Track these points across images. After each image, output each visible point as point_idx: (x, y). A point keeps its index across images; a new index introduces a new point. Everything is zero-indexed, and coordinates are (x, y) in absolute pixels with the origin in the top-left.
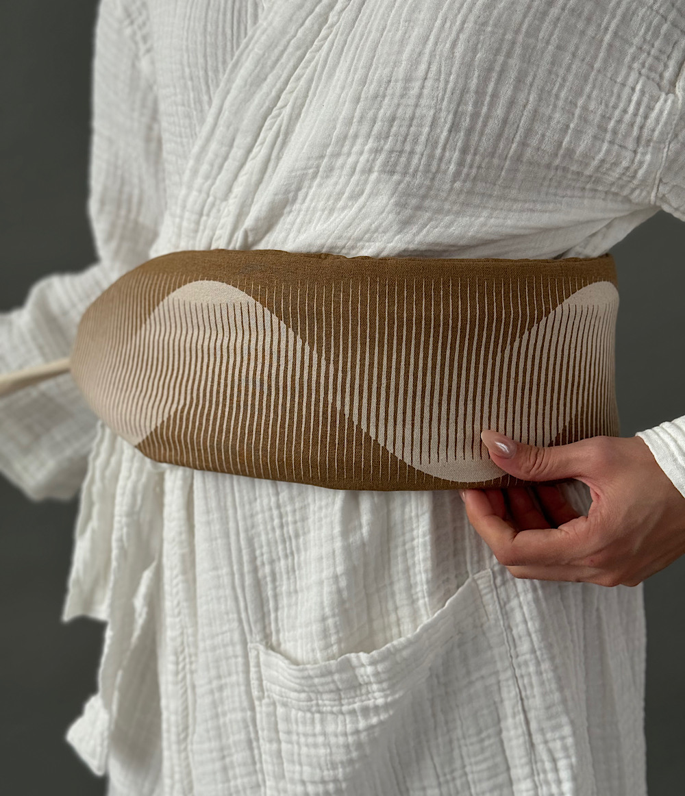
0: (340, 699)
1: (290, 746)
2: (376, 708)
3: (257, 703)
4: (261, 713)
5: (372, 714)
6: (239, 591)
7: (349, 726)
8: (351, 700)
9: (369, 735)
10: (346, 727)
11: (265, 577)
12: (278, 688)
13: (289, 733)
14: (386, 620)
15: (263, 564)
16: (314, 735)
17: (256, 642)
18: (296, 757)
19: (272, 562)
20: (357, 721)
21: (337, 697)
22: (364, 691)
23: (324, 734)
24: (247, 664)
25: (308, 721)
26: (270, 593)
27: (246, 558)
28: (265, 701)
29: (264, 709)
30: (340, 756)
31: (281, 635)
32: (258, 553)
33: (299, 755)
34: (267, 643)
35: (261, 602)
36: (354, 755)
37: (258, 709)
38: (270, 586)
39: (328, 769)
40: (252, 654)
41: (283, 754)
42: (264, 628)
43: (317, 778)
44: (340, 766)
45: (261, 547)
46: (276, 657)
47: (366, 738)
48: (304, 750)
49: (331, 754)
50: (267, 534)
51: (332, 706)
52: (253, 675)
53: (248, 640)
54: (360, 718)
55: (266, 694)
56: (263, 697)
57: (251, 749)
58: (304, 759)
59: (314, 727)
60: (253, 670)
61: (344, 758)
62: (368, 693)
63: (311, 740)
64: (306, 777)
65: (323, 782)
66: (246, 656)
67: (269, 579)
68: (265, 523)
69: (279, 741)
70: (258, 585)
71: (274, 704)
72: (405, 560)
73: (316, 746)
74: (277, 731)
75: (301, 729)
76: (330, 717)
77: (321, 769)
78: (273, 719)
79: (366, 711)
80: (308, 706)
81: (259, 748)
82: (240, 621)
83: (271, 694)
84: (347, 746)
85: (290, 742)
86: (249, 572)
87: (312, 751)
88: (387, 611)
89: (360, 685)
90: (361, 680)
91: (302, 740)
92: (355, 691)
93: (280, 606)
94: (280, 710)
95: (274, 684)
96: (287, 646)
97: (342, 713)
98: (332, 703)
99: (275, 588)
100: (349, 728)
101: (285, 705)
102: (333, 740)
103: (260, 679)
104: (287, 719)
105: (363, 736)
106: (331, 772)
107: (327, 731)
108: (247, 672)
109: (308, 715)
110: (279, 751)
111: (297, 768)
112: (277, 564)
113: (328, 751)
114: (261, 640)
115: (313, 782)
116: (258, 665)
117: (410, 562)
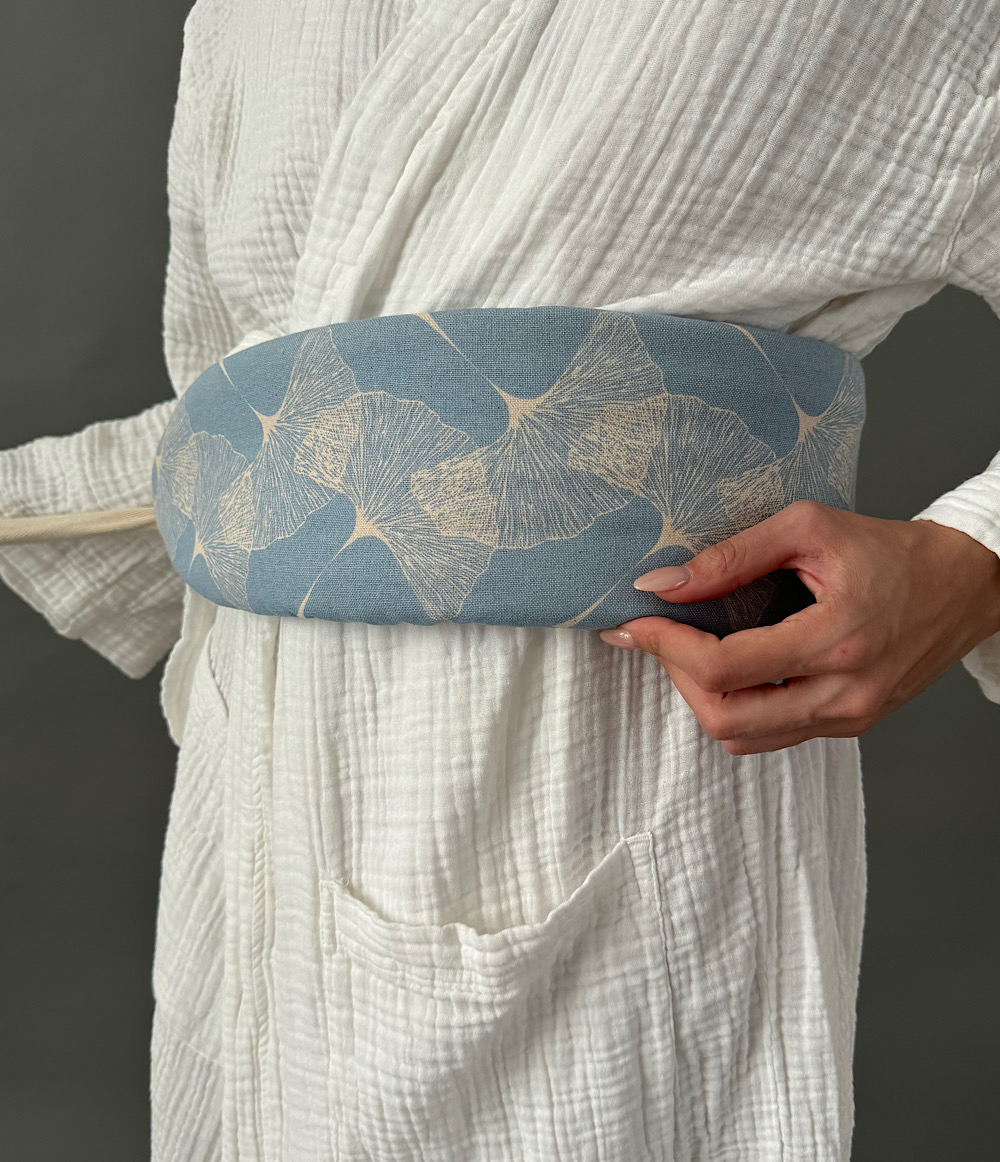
0: (433, 979)
1: (364, 1018)
2: (477, 1005)
3: (325, 957)
4: (329, 969)
5: (471, 1009)
6: (313, 810)
7: (439, 1016)
8: (447, 984)
9: (464, 1035)
10: (436, 1017)
11: (349, 796)
12: (355, 944)
13: (364, 1001)
14: (502, 888)
15: (348, 778)
16: (394, 1015)
17: (330, 879)
18: (370, 1033)
19: (360, 778)
20: (452, 1013)
21: (429, 976)
22: (465, 977)
23: (407, 1018)
24: (316, 904)
25: (389, 996)
26: (354, 817)
27: (324, 768)
28: (337, 956)
29: (334, 966)
30: (422, 1051)
31: (363, 875)
32: (342, 763)
33: (374, 1032)
34: (345, 882)
35: (341, 827)
36: (441, 1055)
37: (326, 964)
38: (354, 808)
39: (405, 1063)
40: (324, 894)
41: (355, 1026)
42: (343, 861)
43: (391, 1070)
44: (420, 1064)
45: (347, 756)
46: (355, 904)
47: (460, 1039)
48: (381, 1029)
49: (412, 1045)
50: (357, 740)
51: (421, 985)
52: (323, 920)
53: (320, 875)
54: (455, 1009)
55: (338, 946)
56: (335, 951)
57: (314, 1008)
58: (378, 1039)
59: (396, 1006)
60: (323, 914)
61: (428, 1056)
62: (470, 982)
63: (389, 1019)
64: (377, 1062)
65: (397, 1076)
66: (316, 894)
67: (354, 798)
68: (355, 724)
69: (351, 1008)
70: (339, 804)
71: (349, 961)
72: (531, 811)
73: (394, 1028)
74: (349, 996)
75: (379, 1001)
76: (417, 998)
77: (397, 1059)
78: (345, 980)
79: (463, 1003)
80: (390, 976)
81: (324, 1010)
82: (312, 847)
83: (345, 949)
84: (433, 1042)
85: (364, 1013)
86: (327, 787)
87: (390, 1033)
88: (504, 875)
89: (462, 968)
90: (464, 961)
91: (380, 1015)
92: (455, 975)
93: (365, 836)
94: (355, 971)
95: (350, 937)
96: (371, 890)
97: (432, 997)
98: (422, 981)
99: (360, 813)
100: (439, 1018)
101: (361, 965)
102: (416, 1028)
103: (332, 927)
104: (364, 984)
105: (456, 1033)
106: (409, 1068)
107: (411, 1014)
108: (316, 914)
109: (390, 987)
110: (350, 1023)
111: (370, 1048)
112: (366, 780)
113: (409, 1039)
114: (337, 878)
115: (385, 1073)
116: (331, 909)
117: (537, 815)
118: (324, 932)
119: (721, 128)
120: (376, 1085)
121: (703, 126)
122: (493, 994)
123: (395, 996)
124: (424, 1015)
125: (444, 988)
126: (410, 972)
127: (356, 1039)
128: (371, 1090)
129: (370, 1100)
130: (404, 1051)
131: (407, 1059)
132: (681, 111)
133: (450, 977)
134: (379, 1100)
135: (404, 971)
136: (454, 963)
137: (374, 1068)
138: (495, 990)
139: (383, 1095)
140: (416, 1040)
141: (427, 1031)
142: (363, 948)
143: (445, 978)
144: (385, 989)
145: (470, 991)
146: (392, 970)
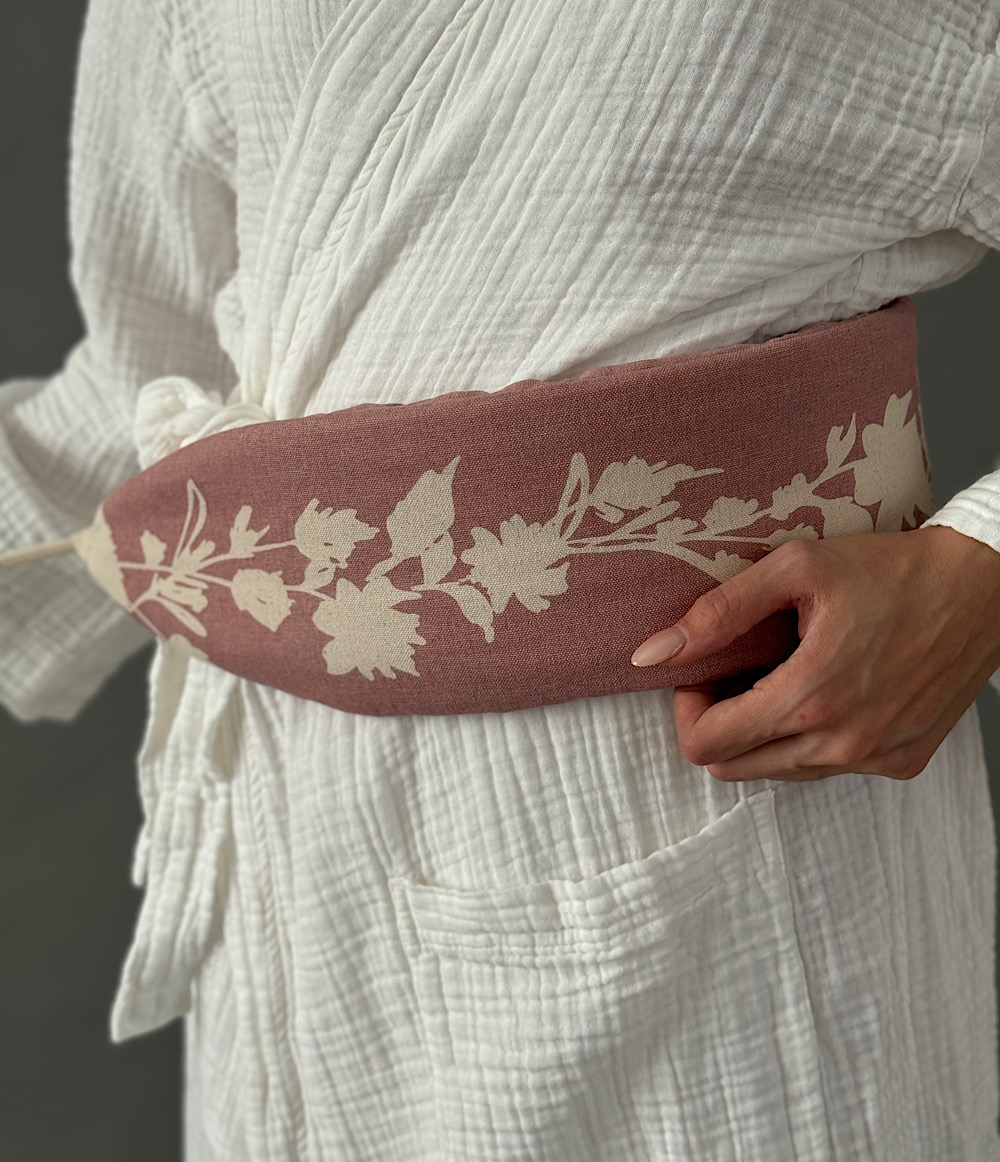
118: (404, 933)
119: (714, 98)
120: (482, 1088)
121: (694, 96)
122: (597, 951)
123: (493, 976)
124: (527, 989)
125: (546, 954)
126: (508, 945)
127: (455, 1043)
128: (477, 1095)
129: (479, 1108)
130: (509, 1035)
131: (514, 1043)
132: (671, 83)
133: (551, 939)
134: (487, 1105)
135: (501, 944)
136: (553, 925)
137: (479, 1067)
138: (599, 945)
139: (491, 1098)
140: (521, 1020)
141: (532, 1003)
142: (450, 935)
143: (545, 942)
144: (481, 973)
145: (574, 952)
146: (487, 946)
